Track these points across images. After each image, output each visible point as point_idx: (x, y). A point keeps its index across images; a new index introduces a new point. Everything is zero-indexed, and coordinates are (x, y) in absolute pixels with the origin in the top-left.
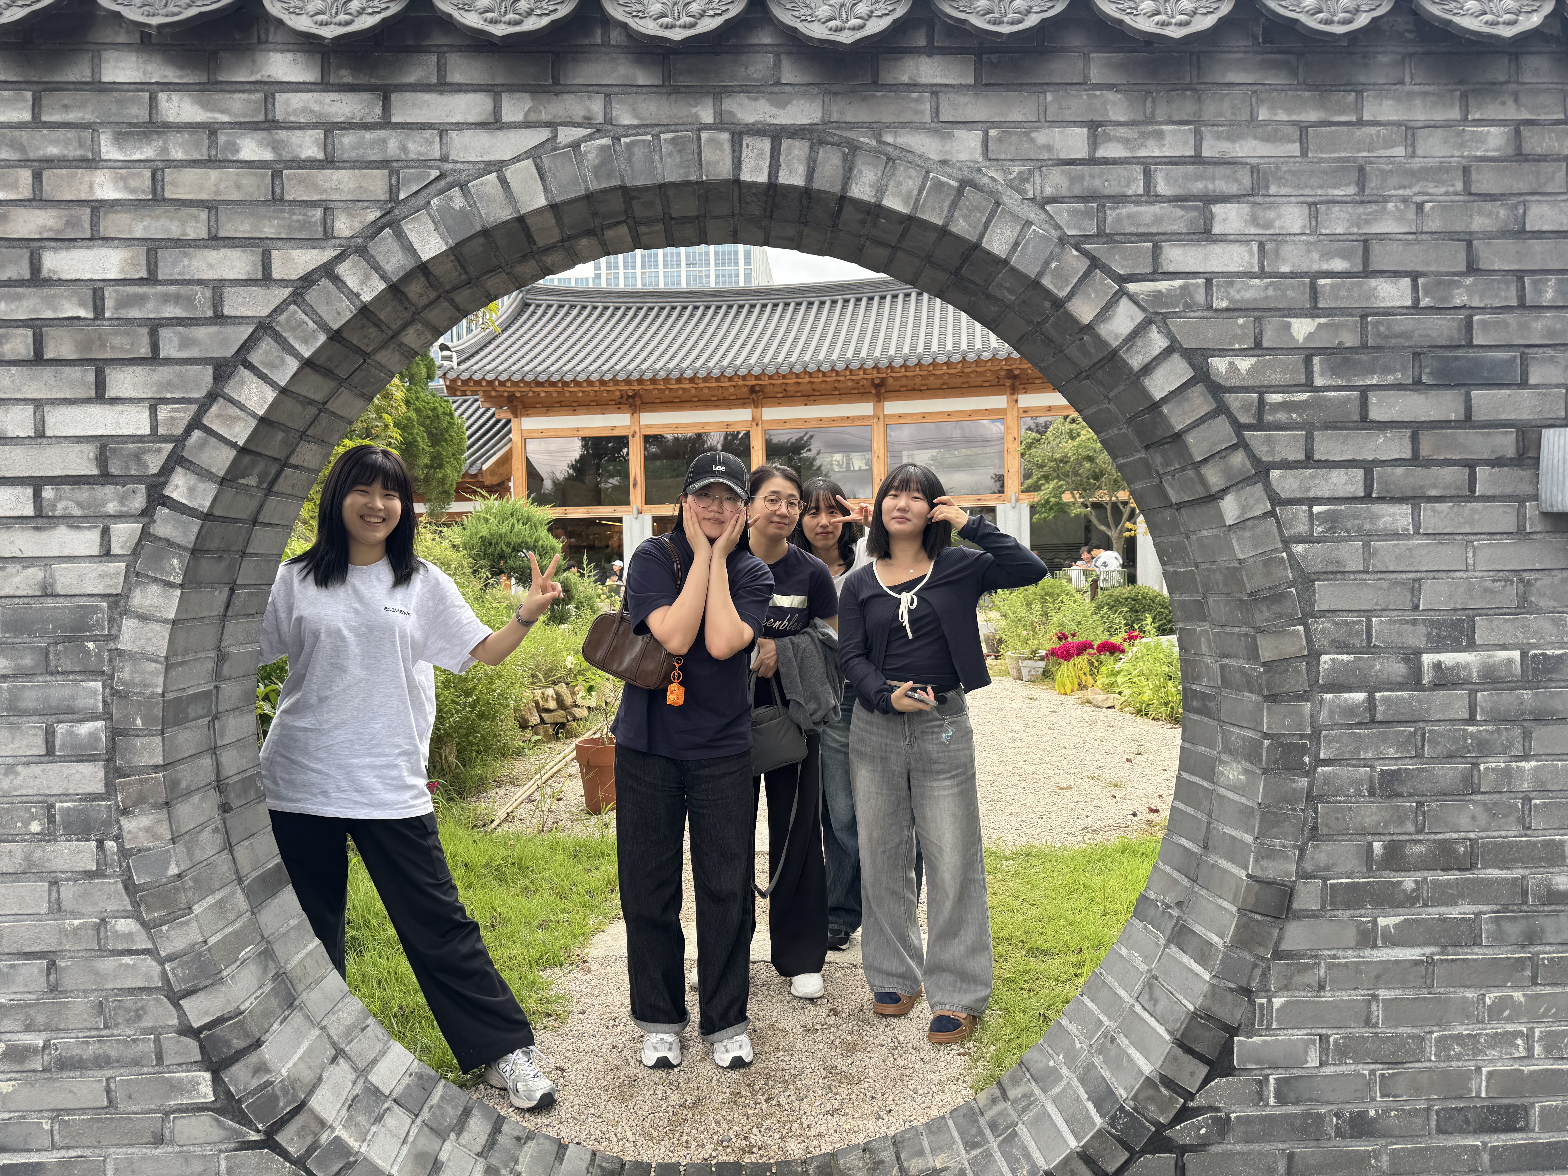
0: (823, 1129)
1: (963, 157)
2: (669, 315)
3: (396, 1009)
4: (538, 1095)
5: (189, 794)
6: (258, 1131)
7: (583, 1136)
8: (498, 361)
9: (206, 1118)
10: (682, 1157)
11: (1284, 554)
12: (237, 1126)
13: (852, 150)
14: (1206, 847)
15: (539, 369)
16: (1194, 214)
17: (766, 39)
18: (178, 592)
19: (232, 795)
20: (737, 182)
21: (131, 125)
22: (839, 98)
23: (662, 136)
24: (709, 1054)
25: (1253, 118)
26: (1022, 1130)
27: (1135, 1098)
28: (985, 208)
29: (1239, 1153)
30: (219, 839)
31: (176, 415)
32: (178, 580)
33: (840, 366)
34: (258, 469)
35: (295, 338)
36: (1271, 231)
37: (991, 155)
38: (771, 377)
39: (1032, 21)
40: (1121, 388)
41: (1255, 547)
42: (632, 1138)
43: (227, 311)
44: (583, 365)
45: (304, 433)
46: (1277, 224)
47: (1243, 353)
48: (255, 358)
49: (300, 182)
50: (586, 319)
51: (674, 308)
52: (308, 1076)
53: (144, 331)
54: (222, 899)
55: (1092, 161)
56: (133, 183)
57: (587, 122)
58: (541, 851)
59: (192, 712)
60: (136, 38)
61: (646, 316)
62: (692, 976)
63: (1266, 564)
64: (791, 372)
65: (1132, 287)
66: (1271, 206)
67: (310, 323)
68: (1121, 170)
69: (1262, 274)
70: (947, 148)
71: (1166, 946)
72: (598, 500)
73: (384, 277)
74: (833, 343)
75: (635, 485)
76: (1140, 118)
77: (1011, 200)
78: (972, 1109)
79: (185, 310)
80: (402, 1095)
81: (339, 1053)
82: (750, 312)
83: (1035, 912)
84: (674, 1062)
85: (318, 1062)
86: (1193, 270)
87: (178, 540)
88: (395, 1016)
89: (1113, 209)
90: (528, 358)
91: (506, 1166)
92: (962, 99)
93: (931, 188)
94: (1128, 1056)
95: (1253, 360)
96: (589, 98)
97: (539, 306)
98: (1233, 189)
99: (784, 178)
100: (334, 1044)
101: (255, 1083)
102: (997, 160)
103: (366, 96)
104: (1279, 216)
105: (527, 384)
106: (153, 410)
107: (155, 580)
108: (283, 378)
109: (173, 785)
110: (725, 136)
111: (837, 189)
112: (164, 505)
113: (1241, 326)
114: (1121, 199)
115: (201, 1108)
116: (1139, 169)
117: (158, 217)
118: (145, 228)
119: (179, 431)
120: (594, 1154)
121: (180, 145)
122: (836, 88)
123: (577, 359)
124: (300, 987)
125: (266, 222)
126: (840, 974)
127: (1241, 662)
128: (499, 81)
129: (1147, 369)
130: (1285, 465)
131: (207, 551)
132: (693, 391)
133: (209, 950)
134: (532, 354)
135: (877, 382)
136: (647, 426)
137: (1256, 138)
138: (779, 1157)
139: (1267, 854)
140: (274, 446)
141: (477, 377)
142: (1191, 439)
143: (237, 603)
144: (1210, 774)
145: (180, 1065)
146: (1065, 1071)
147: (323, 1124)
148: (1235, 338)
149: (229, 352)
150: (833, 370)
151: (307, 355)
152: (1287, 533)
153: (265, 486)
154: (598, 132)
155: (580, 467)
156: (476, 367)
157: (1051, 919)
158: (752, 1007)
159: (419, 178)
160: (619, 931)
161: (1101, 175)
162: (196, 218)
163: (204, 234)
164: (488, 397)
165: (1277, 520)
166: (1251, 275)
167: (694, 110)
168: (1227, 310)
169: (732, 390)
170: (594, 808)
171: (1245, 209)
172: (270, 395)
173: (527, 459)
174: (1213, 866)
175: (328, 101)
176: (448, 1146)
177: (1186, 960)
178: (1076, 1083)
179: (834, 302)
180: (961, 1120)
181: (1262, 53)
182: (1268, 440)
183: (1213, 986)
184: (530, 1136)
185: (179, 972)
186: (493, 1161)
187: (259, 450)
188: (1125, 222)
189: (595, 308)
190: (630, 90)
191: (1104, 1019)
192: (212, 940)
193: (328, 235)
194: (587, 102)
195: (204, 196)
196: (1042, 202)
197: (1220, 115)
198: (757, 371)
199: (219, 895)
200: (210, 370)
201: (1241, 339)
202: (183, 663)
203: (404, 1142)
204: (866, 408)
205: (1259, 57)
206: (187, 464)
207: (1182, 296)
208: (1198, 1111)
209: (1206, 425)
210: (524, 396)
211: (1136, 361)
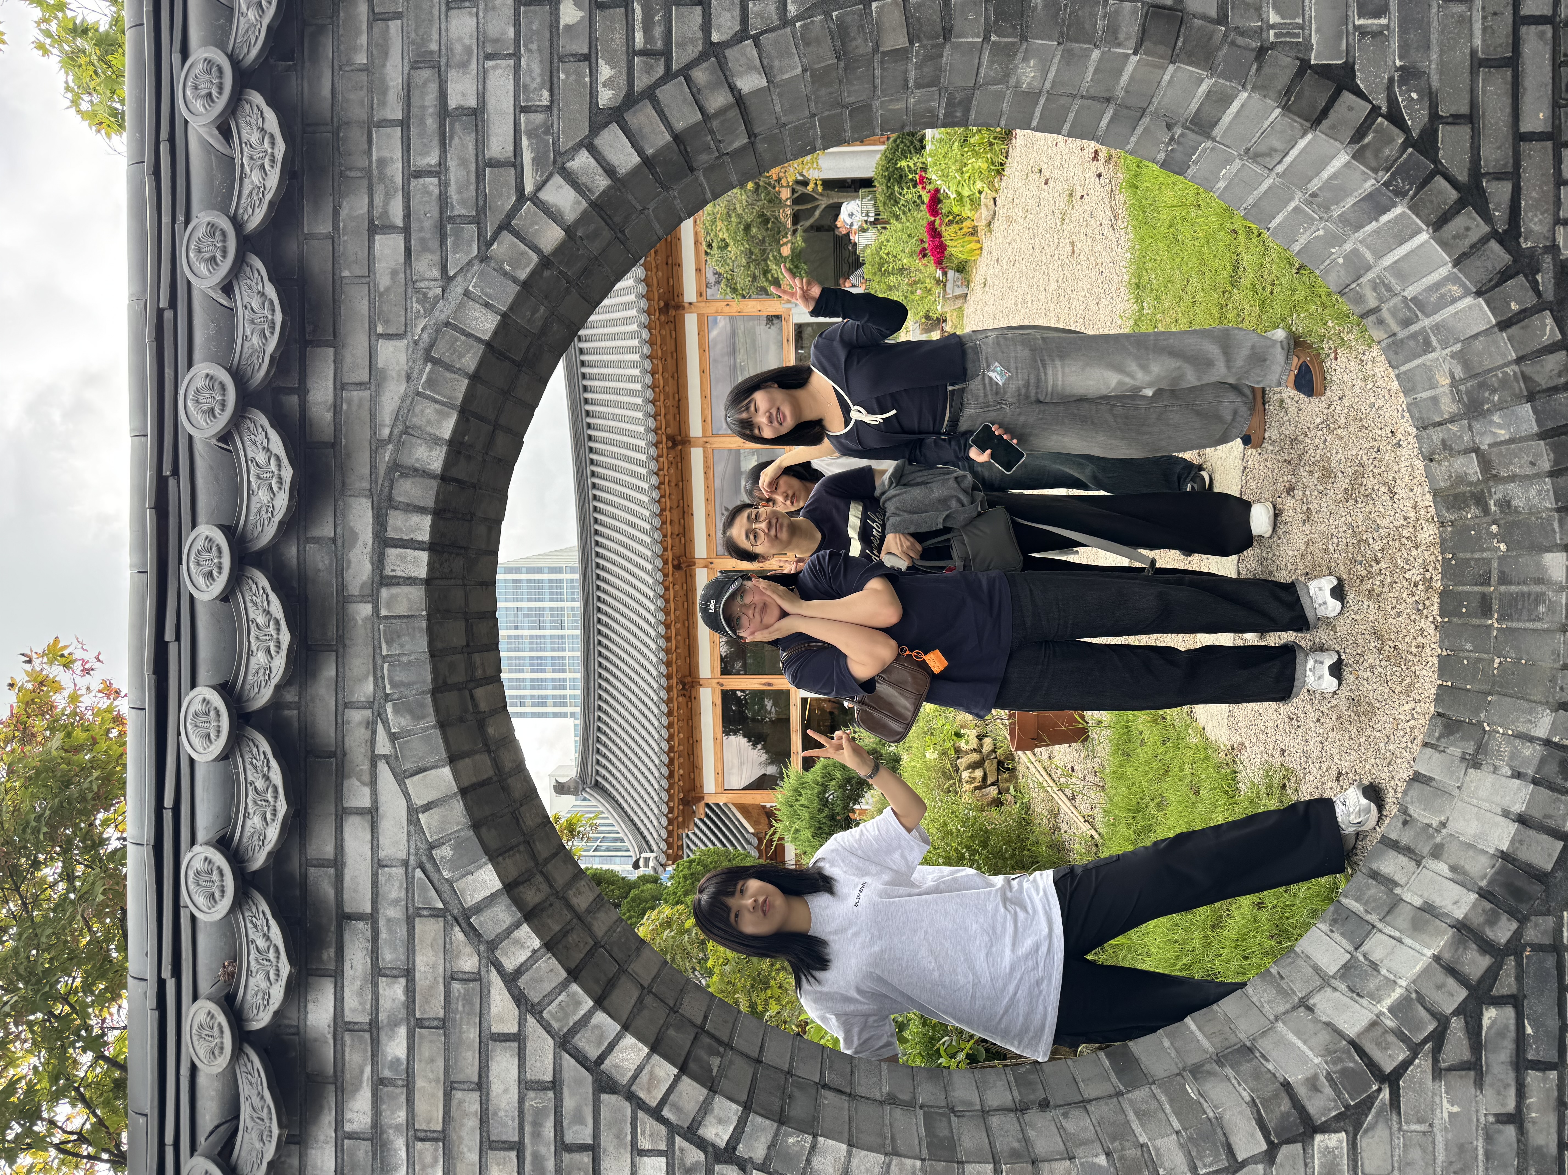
0: (1409, 504)
1: (403, 358)
2: (606, 647)
3: (1273, 943)
4: (1364, 802)
5: (1026, 1140)
6: (1379, 1090)
7: (1407, 755)
8: (649, 813)
9: (1363, 1142)
10: (1432, 653)
11: (798, 24)
12: (1373, 1111)
13: (397, 468)
14: (1108, 100)
15: (657, 774)
16: (457, 125)
17: (292, 551)
18: (821, 1139)
19: (1032, 1097)
20: (428, 582)
21: (374, 1158)
22: (348, 481)
23: (384, 653)
24: (1328, 623)
25: (365, 69)
26: (1411, 292)
27: (1375, 170)
28: (452, 336)
29: (1441, 56)
30: (1075, 1113)
31: (647, 1132)
32: (809, 1138)
33: (655, 480)
34: (703, 1054)
35: (574, 1014)
36: (475, 47)
37: (401, 331)
38: (665, 549)
39: (271, 291)
40: (630, 197)
41: (790, 55)
42: (1412, 705)
43: (549, 1077)
44: (653, 732)
45: (671, 1009)
46: (467, 42)
47: (594, 73)
48: (593, 1053)
49: (427, 1002)
50: (610, 727)
51: (600, 642)
52: (1324, 1036)
53: (567, 1157)
54: (1137, 1114)
55: (407, 231)
56: (428, 1159)
57: (371, 726)
58: (1123, 790)
59: (943, 1132)
60: (295, 1148)
61: (606, 669)
62: (1251, 639)
63: (807, 44)
64: (660, 529)
65: (529, 188)
66: (449, 49)
67: (560, 998)
68: (414, 202)
69: (516, 56)
70: (394, 374)
71: (1214, 140)
72: (784, 721)
73: (517, 926)
74: (632, 487)
75: (770, 685)
76: (365, 182)
77: (443, 312)
78: (1389, 346)
79: (548, 1117)
80: (1351, 940)
81: (1305, 1004)
82: (604, 569)
83: (1194, 280)
84: (1335, 658)
85: (1311, 1025)
86: (512, 126)
87: (770, 1137)
88: (1280, 943)
89: (452, 208)
90: (646, 785)
91: (1432, 837)
92: (348, 359)
93: (432, 391)
94: (1330, 178)
95: (601, 62)
96: (349, 723)
97: (597, 772)
98: (433, 87)
99: (424, 536)
100: (1294, 1008)
101: (1328, 1091)
102: (406, 325)
103: (347, 936)
104: (460, 39)
105: (671, 786)
106: (643, 1153)
107: (808, 1161)
108: (612, 1027)
109: (1015, 1156)
110: (385, 593)
111: (434, 484)
112: (735, 1149)
113: (568, 75)
114: (443, 200)
115: (1353, 1146)
116: (414, 183)
117: (460, 1137)
118: (470, 1150)
119: (663, 1130)
120: (1426, 745)
121: (393, 1113)
122: (338, 484)
123: (647, 737)
124: (1233, 1039)
125: (464, 1036)
126: (1252, 484)
127: (911, 67)
128: (332, 809)
129: (609, 170)
130: (706, 27)
131: (782, 1110)
132: (678, 625)
133: (1185, 1129)
134: (643, 780)
135: (670, 444)
136: (712, 671)
137: (384, 66)
138: (1437, 550)
139: (1112, 33)
140: (682, 1039)
141: (664, 834)
142: (680, 125)
143: (838, 1082)
144: (1033, 96)
145: (1306, 1165)
146: (1348, 247)
147: (1374, 1024)
148: (579, 81)
149: (588, 1078)
150: (658, 488)
151: (590, 1003)
152: (776, 22)
153: (722, 1049)
154: (380, 714)
155: (755, 738)
156: (655, 835)
157: (1202, 263)
158: (1283, 577)
159: (423, 889)
160: (1202, 711)
161: (420, 221)
162: (461, 1102)
163: (476, 1095)
164: (684, 825)
165: (762, 33)
166: (517, 68)
167: (360, 622)
168: (551, 90)
169: (677, 587)
170: (1080, 735)
171: (452, 74)
172: (629, 1040)
173: (745, 788)
174: (1127, 92)
175: (351, 972)
176: (1407, 897)
177: (1227, 119)
178: (1360, 235)
179: (594, 486)
180: (1401, 357)
181: (303, 62)
182: (682, 45)
183: (1254, 88)
184: (1404, 811)
185: (1208, 1160)
186: (1426, 850)
187: (684, 1053)
188: (465, 196)
189: (599, 718)
190: (340, 684)
191: (1293, 205)
192: (1177, 1125)
193: (476, 978)
194: (352, 725)
195: (441, 1094)
196: (447, 279)
197: (362, 102)
198: (659, 563)
199: (1132, 1116)
200: (604, 1097)
201: (579, 75)
202: (893, 1139)
203: (1400, 941)
204: (696, 455)
205: (307, 64)
206: (695, 1124)
207: (537, 136)
208: (1392, 101)
209: (666, 110)
210: (682, 789)
211: (602, 182)
